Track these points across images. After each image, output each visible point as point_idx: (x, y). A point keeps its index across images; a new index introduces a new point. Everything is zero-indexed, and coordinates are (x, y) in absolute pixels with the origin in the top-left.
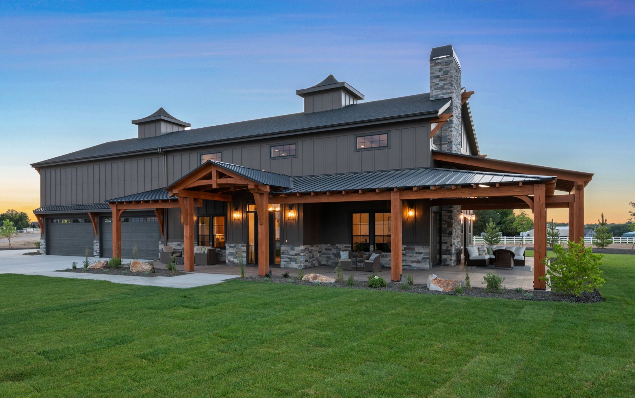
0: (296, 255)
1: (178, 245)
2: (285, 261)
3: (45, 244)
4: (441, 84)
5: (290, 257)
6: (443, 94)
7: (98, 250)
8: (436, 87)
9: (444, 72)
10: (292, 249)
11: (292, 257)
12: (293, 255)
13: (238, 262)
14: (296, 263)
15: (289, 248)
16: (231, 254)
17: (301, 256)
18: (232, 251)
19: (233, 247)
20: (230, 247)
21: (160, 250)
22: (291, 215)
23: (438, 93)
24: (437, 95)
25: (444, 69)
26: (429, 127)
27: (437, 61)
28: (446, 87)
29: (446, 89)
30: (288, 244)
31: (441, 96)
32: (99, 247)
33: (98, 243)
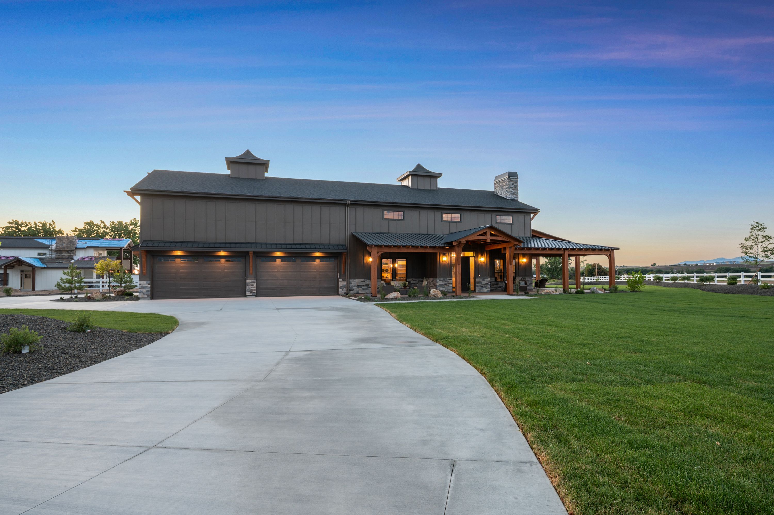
0: (486, 284)
1: (361, 282)
2: (478, 288)
3: (150, 286)
4: (513, 192)
5: (482, 285)
6: (514, 197)
7: (254, 290)
8: (511, 193)
9: (515, 186)
10: (483, 280)
11: (484, 285)
12: (484, 284)
13: (446, 290)
14: (486, 289)
15: (481, 280)
16: (441, 285)
17: (489, 284)
18: (442, 283)
19: (442, 281)
20: (440, 281)
21: (340, 286)
22: (482, 259)
23: (512, 196)
24: (512, 197)
25: (515, 184)
26: (530, 216)
27: (511, 179)
28: (515, 194)
29: (516, 195)
30: (480, 277)
31: (514, 198)
32: (255, 287)
33: (254, 282)
